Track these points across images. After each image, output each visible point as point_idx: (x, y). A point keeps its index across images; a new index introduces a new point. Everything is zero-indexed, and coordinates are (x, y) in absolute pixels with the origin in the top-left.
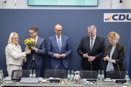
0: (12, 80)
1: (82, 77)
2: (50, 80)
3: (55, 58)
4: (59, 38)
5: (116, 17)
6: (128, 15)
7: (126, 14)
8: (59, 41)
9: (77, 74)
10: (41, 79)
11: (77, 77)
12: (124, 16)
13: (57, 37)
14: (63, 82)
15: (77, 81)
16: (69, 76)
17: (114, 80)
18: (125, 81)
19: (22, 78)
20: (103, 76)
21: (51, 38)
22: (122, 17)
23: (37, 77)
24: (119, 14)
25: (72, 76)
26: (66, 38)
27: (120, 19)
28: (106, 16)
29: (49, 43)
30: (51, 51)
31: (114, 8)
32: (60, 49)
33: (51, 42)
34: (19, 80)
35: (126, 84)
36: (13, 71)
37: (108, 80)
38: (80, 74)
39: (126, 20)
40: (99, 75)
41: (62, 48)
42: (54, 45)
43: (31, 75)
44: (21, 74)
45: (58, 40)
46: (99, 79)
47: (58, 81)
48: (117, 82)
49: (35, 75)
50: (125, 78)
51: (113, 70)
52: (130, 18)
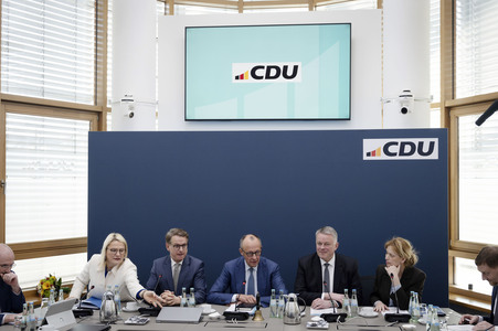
52: (425, 149)
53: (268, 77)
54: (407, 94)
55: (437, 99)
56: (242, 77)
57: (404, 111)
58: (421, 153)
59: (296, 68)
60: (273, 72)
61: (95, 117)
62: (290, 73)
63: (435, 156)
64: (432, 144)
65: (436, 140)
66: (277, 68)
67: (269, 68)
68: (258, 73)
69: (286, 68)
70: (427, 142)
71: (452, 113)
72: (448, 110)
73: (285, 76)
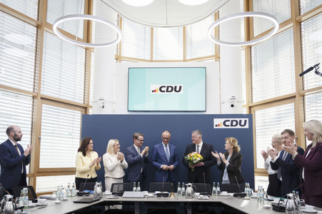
0: (113, 194)
1: (195, 190)
2: (158, 194)
3: (162, 169)
4: (166, 146)
5: (227, 123)
6: (240, 121)
7: (238, 120)
8: (167, 151)
9: (189, 186)
10: (146, 193)
11: (190, 190)
12: (237, 121)
13: (164, 145)
14: (172, 197)
15: (189, 195)
16: (179, 189)
17: (232, 194)
18: (245, 195)
19: (125, 192)
20: (218, 189)
21: (157, 146)
22: (234, 123)
23: (142, 190)
24: (231, 119)
25: (183, 189)
26: (173, 147)
27: (232, 125)
28: (217, 121)
29: (155, 152)
30: (156, 161)
31: (224, 112)
32: (168, 159)
33: (157, 150)
34: (121, 194)
35: (246, 197)
36: (113, 185)
37: (225, 193)
38: (193, 187)
39: (238, 127)
40: (214, 188)
41: (171, 158)
42: (161, 154)
43: (135, 188)
44: (121, 188)
45: (165, 148)
46: (215, 192)
47: (167, 195)
48: (235, 196)
49: (139, 188)
50: (244, 191)
51: (229, 183)
52: (243, 124)
53: (167, 91)
54: (233, 98)
55: (245, 103)
56: (155, 91)
57: (232, 106)
58: (241, 125)
59: (180, 87)
60: (170, 89)
61: (84, 110)
62: (178, 89)
63: (247, 126)
64: (246, 121)
65: (247, 119)
66: (172, 87)
67: (168, 87)
68: (163, 89)
69: (176, 87)
70: (243, 120)
71: (252, 109)
72: (250, 108)
73: (176, 91)
